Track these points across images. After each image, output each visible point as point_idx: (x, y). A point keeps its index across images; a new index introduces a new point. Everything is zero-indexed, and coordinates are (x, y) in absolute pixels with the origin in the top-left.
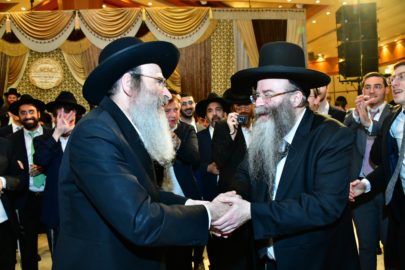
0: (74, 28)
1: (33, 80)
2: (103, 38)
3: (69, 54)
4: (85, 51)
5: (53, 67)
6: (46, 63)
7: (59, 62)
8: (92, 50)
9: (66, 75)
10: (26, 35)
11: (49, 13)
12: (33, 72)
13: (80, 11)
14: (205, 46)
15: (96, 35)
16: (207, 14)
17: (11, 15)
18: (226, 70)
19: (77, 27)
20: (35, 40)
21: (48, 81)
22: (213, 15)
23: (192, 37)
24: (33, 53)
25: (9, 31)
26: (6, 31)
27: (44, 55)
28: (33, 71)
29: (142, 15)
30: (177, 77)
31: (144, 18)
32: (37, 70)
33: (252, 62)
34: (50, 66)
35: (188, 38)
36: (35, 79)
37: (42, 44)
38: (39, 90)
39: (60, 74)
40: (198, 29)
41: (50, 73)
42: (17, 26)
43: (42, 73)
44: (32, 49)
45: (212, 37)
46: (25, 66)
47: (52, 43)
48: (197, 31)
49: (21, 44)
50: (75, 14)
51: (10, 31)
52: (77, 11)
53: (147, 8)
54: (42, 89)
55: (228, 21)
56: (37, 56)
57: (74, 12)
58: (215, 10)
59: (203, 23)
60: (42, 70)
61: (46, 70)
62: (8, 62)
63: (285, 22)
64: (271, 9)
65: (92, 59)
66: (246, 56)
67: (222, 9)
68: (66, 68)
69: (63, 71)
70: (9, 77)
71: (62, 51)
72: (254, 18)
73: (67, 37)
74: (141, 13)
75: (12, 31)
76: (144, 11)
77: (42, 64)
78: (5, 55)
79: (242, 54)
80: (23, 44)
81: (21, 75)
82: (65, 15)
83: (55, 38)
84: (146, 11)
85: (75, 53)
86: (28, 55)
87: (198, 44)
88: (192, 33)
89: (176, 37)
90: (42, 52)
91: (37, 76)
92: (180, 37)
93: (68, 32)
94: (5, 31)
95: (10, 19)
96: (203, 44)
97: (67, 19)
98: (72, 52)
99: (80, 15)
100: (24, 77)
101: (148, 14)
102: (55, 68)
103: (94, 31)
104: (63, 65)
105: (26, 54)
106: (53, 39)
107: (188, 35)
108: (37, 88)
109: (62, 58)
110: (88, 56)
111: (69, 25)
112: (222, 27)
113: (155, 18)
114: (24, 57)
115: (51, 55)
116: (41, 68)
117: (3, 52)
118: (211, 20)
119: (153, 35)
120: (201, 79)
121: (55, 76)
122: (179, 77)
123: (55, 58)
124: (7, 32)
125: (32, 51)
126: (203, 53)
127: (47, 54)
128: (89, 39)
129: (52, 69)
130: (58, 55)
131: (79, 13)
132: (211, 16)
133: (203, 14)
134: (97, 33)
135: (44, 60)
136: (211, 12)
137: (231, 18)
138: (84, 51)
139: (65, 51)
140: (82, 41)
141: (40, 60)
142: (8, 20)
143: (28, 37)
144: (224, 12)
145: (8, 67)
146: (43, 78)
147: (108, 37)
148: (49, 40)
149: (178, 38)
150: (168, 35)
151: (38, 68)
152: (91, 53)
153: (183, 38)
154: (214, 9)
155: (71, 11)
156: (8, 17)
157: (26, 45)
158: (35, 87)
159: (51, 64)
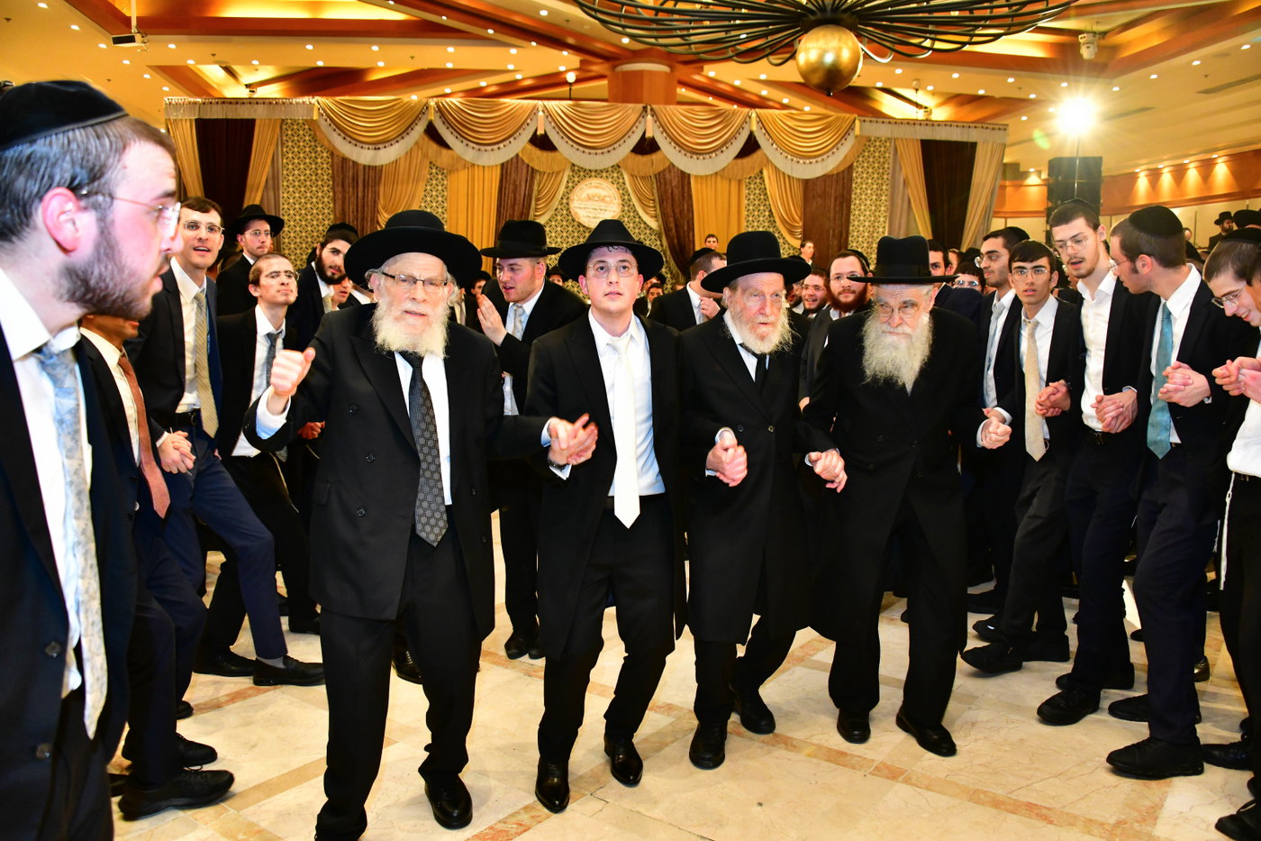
0: (644, 133)
1: (576, 213)
2: (689, 154)
3: (632, 175)
4: (659, 174)
5: (607, 194)
6: (597, 187)
7: (615, 185)
8: (670, 172)
9: (626, 208)
10: (567, 139)
11: (604, 107)
12: (577, 201)
13: (654, 106)
14: (843, 178)
15: (677, 148)
16: (852, 127)
17: (545, 106)
18: (872, 219)
19: (648, 135)
20: (581, 149)
21: (598, 215)
22: (861, 127)
23: (824, 162)
24: (576, 168)
25: (540, 132)
26: (536, 131)
27: (593, 174)
28: (576, 198)
29: (750, 122)
30: (797, 225)
31: (754, 128)
32: (582, 197)
33: (914, 209)
34: (603, 193)
35: (819, 164)
36: (578, 211)
37: (591, 156)
38: (582, 229)
39: (616, 206)
40: (835, 150)
41: (602, 204)
42: (553, 124)
43: (589, 203)
44: (576, 163)
45: (855, 164)
46: (562, 189)
47: (607, 155)
48: (833, 153)
49: (557, 154)
50: (646, 112)
51: (543, 132)
52: (649, 107)
53: (758, 110)
54: (587, 228)
55: (883, 139)
56: (582, 174)
57: (645, 108)
58: (864, 121)
59: (843, 140)
60: (589, 198)
61: (596, 198)
62: (536, 182)
63: (974, 145)
64: (953, 124)
65: (668, 186)
66: (906, 199)
67: (875, 119)
68: (626, 197)
69: (620, 202)
70: (536, 205)
71: (622, 170)
72: (924, 138)
73: (631, 148)
74: (750, 117)
75: (545, 131)
76: (754, 115)
77: (590, 187)
78: (533, 169)
79: (900, 194)
80: (561, 154)
81: (555, 204)
82: (630, 111)
83: (612, 148)
84: (758, 116)
85: (642, 174)
86: (568, 173)
87: (833, 175)
88: (825, 157)
89: (801, 161)
90: (591, 168)
91: (582, 206)
92: (808, 161)
93: (633, 140)
94: (533, 130)
95: (543, 111)
96: (841, 176)
97: (633, 117)
98: (639, 173)
99: (654, 113)
100: (559, 207)
101: (760, 121)
102: (609, 196)
103: (675, 142)
104: (621, 192)
105: (564, 170)
106: (609, 149)
107: (820, 159)
108: (580, 225)
109: (621, 181)
110: (662, 181)
111: (635, 128)
112: (872, 149)
113: (770, 127)
114: (561, 174)
115: (604, 174)
116: (588, 195)
117: (531, 165)
118: (856, 137)
119: (765, 155)
120: (834, 231)
121: (609, 209)
122: (801, 224)
123: (610, 180)
124: (538, 133)
125: (573, 165)
126: (840, 187)
127: (598, 173)
128: (665, 153)
129: (605, 196)
130: (615, 175)
131: (652, 110)
132: (857, 131)
133: (845, 126)
134: (679, 146)
135: (594, 181)
136: (857, 122)
137: (889, 135)
138: (656, 172)
139: (626, 169)
140: (654, 156)
141: (588, 181)
142: (541, 114)
143: (570, 142)
144: (878, 124)
145: (535, 188)
146: (591, 210)
147: (696, 154)
148: (603, 151)
149: (804, 163)
150: (789, 157)
151: (584, 196)
152: (667, 176)
153: (811, 163)
154: (863, 119)
155: (640, 106)
156: (540, 109)
157: (566, 156)
158: (576, 224)
159: (603, 189)
